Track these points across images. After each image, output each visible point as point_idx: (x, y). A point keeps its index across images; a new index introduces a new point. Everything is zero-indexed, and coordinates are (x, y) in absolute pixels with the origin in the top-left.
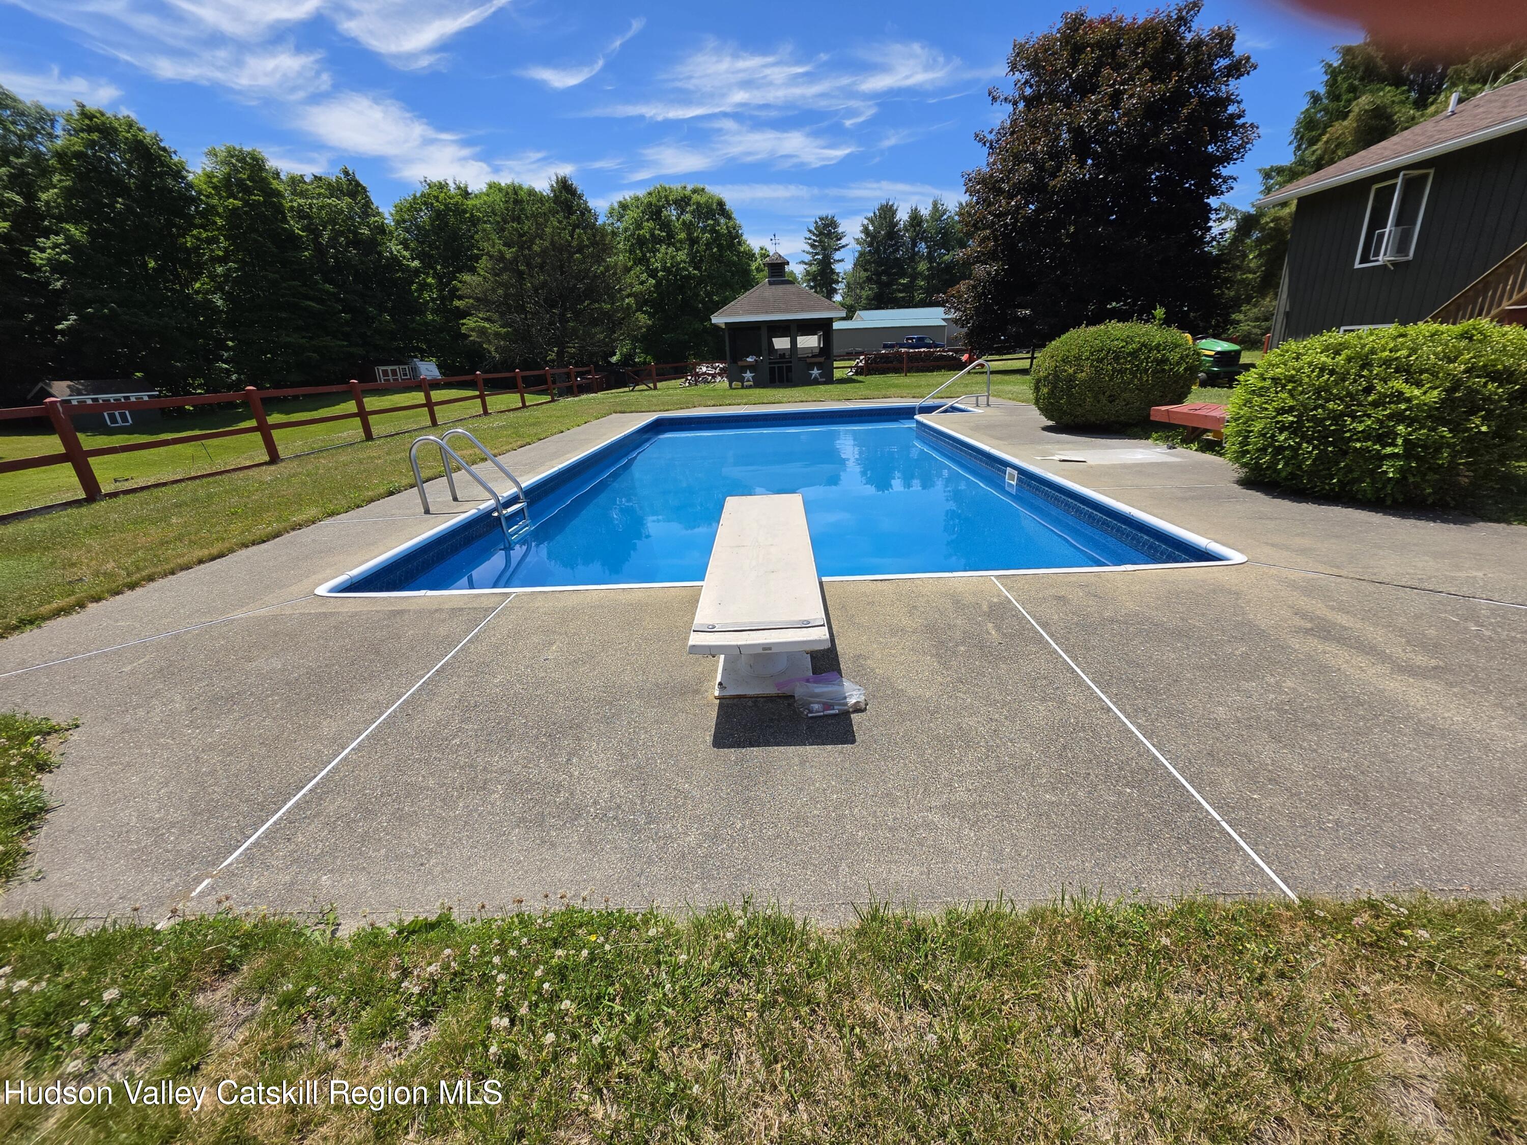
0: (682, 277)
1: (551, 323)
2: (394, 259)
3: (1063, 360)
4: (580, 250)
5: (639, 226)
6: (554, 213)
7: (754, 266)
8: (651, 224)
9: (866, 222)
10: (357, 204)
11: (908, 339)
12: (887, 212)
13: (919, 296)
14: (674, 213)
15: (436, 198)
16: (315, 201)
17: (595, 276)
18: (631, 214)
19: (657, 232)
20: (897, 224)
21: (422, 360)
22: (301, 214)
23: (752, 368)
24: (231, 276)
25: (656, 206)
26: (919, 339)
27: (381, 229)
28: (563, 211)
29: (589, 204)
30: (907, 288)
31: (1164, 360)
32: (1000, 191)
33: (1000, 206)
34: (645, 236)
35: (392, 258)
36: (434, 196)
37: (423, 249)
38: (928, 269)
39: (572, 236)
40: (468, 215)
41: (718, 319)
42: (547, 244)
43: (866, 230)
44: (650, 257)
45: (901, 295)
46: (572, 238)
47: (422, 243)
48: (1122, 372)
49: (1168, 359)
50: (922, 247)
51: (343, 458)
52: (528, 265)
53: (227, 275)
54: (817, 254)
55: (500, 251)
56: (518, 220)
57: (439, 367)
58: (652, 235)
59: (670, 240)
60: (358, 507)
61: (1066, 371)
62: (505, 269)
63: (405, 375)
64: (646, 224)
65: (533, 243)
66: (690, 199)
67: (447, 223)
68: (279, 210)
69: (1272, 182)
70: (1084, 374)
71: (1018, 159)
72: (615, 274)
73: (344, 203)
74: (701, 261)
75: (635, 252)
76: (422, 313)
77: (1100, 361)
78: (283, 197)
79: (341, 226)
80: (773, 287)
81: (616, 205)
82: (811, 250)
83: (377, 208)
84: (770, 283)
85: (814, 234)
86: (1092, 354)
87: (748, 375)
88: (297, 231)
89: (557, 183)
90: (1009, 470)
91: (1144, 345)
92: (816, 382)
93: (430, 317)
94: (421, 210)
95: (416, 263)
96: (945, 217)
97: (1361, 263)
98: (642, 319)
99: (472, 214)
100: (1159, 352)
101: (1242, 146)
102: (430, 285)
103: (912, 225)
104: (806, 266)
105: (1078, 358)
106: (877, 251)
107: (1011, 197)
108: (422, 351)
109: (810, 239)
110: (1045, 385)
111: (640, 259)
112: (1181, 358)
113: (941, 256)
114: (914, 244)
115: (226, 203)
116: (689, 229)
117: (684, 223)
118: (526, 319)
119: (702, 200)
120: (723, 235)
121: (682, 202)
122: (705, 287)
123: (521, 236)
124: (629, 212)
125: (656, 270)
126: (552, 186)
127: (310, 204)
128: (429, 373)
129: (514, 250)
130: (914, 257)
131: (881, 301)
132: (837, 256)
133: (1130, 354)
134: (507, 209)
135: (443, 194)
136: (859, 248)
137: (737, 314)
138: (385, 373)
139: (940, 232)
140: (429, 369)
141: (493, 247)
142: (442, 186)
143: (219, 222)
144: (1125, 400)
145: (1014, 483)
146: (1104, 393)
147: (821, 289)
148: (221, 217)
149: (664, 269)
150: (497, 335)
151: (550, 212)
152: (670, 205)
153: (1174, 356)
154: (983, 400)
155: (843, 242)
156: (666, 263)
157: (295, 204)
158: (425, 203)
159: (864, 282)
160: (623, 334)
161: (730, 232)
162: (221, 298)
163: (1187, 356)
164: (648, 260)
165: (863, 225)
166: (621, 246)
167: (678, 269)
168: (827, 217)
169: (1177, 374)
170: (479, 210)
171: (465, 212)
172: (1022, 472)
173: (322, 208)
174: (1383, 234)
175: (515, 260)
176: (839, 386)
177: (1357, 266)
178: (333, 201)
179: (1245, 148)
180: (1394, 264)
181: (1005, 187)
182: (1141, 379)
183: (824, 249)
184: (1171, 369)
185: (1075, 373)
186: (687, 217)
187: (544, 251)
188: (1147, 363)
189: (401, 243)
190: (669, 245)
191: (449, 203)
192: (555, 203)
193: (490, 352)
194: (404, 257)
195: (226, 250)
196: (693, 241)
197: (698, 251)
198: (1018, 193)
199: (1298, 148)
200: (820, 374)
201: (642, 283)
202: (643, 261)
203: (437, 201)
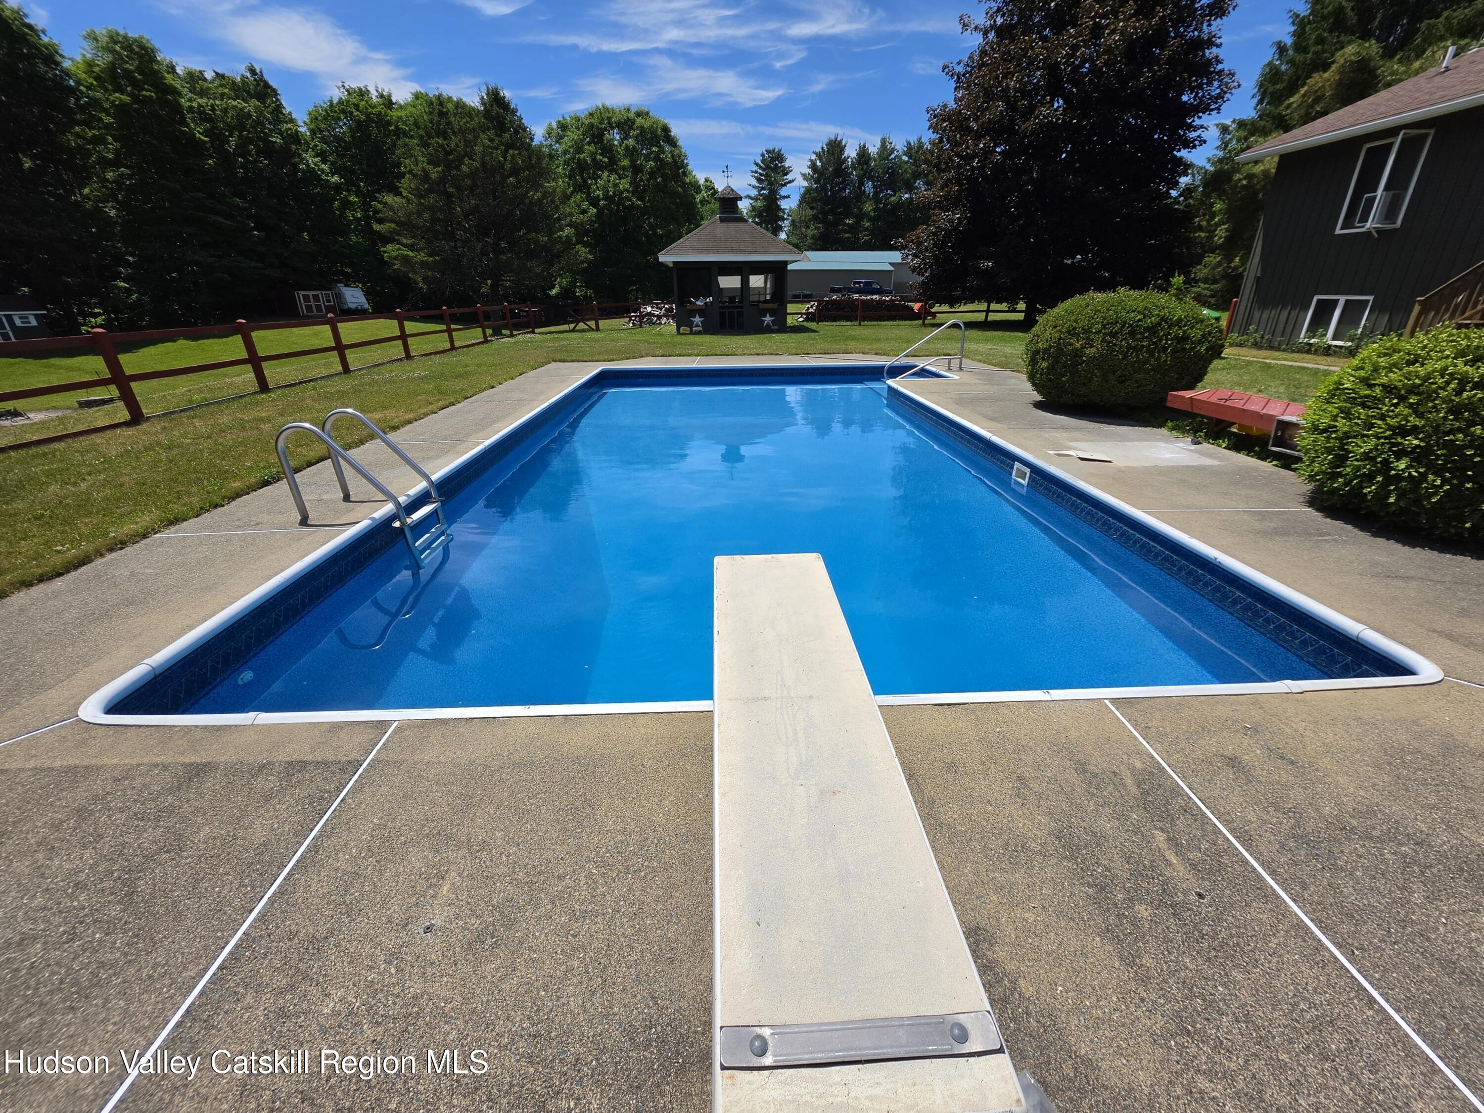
0: (625, 207)
1: (484, 253)
2: (311, 173)
3: (1069, 332)
4: (515, 172)
5: (579, 149)
6: (486, 129)
7: (698, 198)
8: (592, 148)
9: (814, 157)
10: (266, 107)
11: (855, 283)
12: (835, 147)
13: (864, 237)
14: (618, 137)
15: (357, 106)
16: (217, 102)
17: (531, 203)
18: (572, 136)
19: (599, 157)
20: (846, 160)
21: (347, 285)
22: (203, 116)
23: (701, 312)
24: (124, 183)
25: (598, 128)
26: (866, 284)
27: (295, 138)
28: (494, 127)
29: (523, 121)
30: (853, 229)
31: (1185, 338)
32: (969, 130)
33: (967, 147)
34: (586, 161)
35: (309, 172)
36: (354, 104)
37: (344, 163)
38: (874, 210)
39: (505, 157)
40: (392, 128)
41: (666, 257)
42: (477, 164)
43: (813, 166)
44: (591, 184)
45: (847, 235)
46: (505, 160)
47: (341, 156)
48: (1138, 349)
49: (1188, 337)
50: (869, 187)
51: (225, 420)
52: (457, 187)
53: (119, 181)
54: (763, 189)
55: (424, 170)
56: (444, 135)
57: (367, 294)
58: (594, 160)
59: (612, 166)
60: (216, 506)
61: (1071, 345)
62: (430, 190)
63: (329, 301)
64: (586, 147)
65: (461, 162)
66: (633, 122)
67: (370, 135)
68: (176, 109)
69: (1229, 137)
70: (1093, 350)
71: (989, 96)
72: (553, 201)
73: (251, 106)
74: (645, 190)
75: (575, 178)
76: (345, 234)
77: (1113, 335)
78: (180, 94)
79: (249, 132)
80: (725, 224)
81: (554, 125)
82: (757, 185)
83: (290, 113)
84: (722, 220)
85: (761, 168)
86: (1104, 326)
87: (697, 320)
88: (198, 135)
89: (488, 95)
90: (1017, 465)
91: (1163, 319)
92: (768, 330)
93: (354, 238)
94: (339, 119)
95: (335, 179)
96: (893, 156)
97: (1342, 229)
98: (583, 252)
99: (397, 127)
100: (1180, 327)
101: (1220, 96)
102: (352, 203)
103: (859, 163)
104: (752, 202)
105: (1087, 331)
106: (824, 188)
107: (978, 137)
108: (346, 275)
109: (756, 172)
110: (1043, 359)
111: (580, 186)
112: (1203, 336)
113: (887, 197)
114: (862, 184)
115: (111, 98)
116: (632, 154)
117: (627, 148)
118: (456, 247)
119: (647, 124)
120: (668, 164)
121: (625, 125)
122: (648, 219)
123: (448, 153)
124: (569, 133)
125: (597, 199)
126: (482, 98)
127: (212, 106)
128: (354, 300)
129: (440, 169)
130: (860, 195)
131: (825, 243)
132: (783, 192)
133: (1147, 329)
134: (431, 122)
135: (364, 103)
136: (805, 184)
137: (686, 253)
138: (306, 298)
139: (887, 172)
140: (354, 296)
141: (417, 165)
142: (362, 93)
143: (108, 120)
144: (1137, 381)
145: (1025, 482)
146: (1114, 373)
147: (767, 226)
148: (108, 115)
149: (606, 197)
150: (423, 264)
151: (480, 128)
152: (612, 128)
153: (1196, 333)
154: (955, 363)
155: (789, 177)
156: (608, 191)
157: (195, 104)
158: (343, 112)
159: (810, 220)
160: (562, 269)
161: (674, 161)
162: (114, 208)
163: (1210, 333)
164: (589, 187)
165: (811, 160)
166: (560, 170)
167: (621, 199)
168: (774, 150)
169: (1198, 355)
170: (404, 123)
171: (389, 123)
172: (1036, 470)
173: (225, 111)
174: (1372, 200)
175: (442, 180)
176: (794, 336)
177: (1338, 231)
178: (238, 103)
179: (1223, 97)
180: (1378, 231)
181: (974, 125)
182: (1159, 358)
183: (771, 184)
184: (1192, 349)
185: (1083, 347)
186: (631, 142)
187: (473, 174)
188: (1167, 340)
189: (317, 155)
190: (611, 172)
191: (371, 113)
192: (485, 118)
193: (416, 283)
194: (323, 171)
195: (117, 152)
196: (636, 169)
197: (641, 180)
198: (987, 133)
199: (1261, 102)
200: (772, 321)
201: (584, 212)
202: (583, 188)
203: (358, 110)
